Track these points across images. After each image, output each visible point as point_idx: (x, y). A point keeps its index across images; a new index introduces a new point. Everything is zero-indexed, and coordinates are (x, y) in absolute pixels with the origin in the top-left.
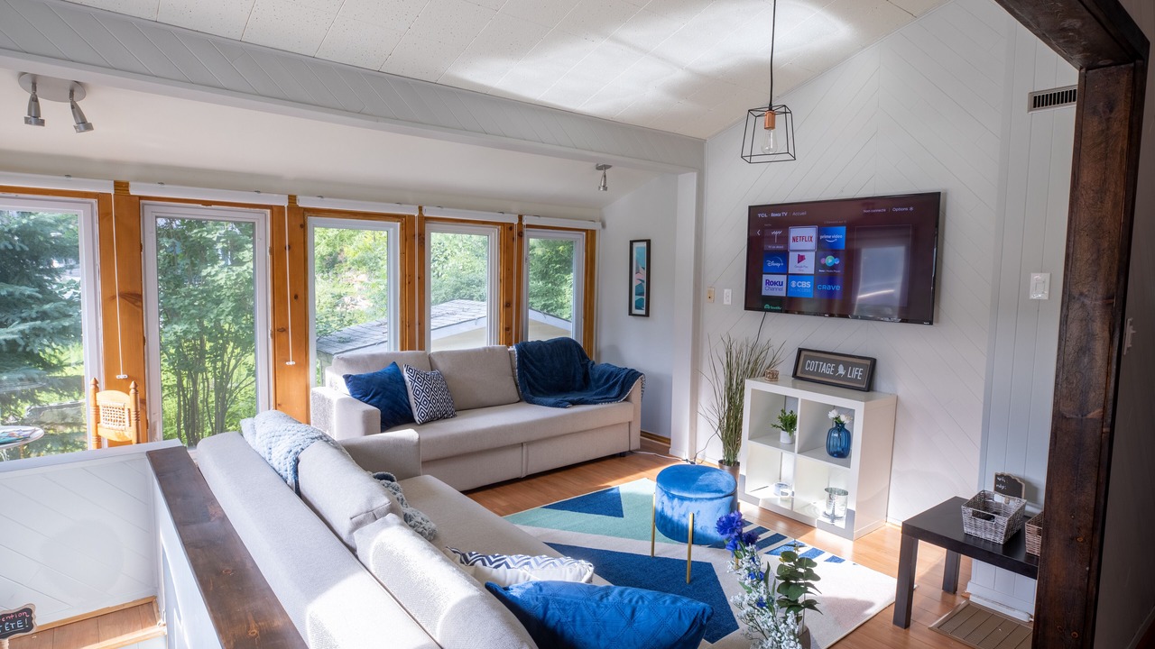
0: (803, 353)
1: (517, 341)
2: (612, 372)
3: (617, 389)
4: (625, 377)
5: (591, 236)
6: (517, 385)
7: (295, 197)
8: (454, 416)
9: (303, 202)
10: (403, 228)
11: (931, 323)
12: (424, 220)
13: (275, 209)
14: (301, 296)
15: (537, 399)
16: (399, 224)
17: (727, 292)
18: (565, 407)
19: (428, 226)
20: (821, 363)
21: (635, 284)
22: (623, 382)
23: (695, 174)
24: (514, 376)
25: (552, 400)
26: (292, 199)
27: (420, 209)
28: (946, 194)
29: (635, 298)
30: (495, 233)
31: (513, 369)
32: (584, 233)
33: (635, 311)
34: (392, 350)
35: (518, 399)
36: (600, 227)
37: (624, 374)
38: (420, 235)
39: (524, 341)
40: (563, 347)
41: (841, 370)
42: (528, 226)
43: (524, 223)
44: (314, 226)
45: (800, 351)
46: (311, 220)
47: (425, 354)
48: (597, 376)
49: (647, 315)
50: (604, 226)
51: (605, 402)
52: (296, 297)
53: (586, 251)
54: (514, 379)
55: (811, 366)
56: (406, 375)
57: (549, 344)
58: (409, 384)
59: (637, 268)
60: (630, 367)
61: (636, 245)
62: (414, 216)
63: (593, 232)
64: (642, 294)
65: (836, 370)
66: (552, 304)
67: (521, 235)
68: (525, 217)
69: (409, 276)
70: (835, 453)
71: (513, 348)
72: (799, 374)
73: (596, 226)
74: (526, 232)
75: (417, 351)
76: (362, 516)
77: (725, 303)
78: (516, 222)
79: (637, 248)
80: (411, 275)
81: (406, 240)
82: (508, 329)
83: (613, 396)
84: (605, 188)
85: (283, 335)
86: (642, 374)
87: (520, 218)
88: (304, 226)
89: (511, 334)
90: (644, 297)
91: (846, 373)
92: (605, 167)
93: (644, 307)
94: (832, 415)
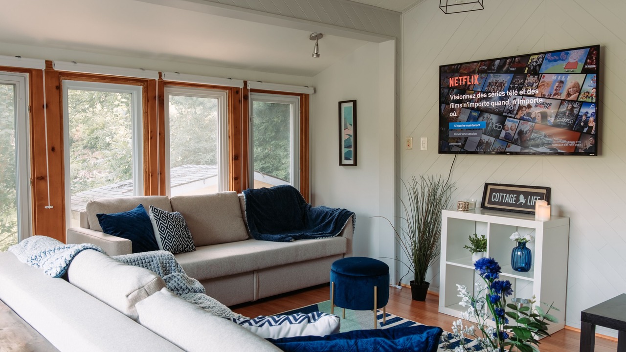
0: (490, 187)
1: (244, 189)
2: (327, 213)
3: (332, 226)
4: (338, 216)
5: (304, 99)
6: (246, 226)
7: (51, 62)
8: (194, 250)
9: (58, 67)
10: (146, 91)
11: (596, 155)
12: (164, 84)
13: (34, 73)
14: (57, 148)
15: (263, 236)
16: (141, 87)
17: (423, 140)
18: (289, 241)
19: (166, 89)
20: (505, 194)
21: (344, 137)
22: (336, 220)
23: (394, 41)
24: (243, 217)
25: (277, 236)
26: (49, 64)
27: (160, 74)
28: (604, 47)
29: (344, 150)
30: (224, 94)
31: (242, 212)
32: (299, 97)
33: (345, 162)
34: (138, 196)
35: (248, 237)
36: (313, 91)
37: (337, 213)
38: (160, 97)
39: (250, 188)
40: (284, 192)
41: (522, 199)
42: (253, 90)
43: (249, 88)
44: (68, 88)
45: (487, 185)
46: (66, 83)
47: (167, 198)
48: (314, 216)
49: (355, 164)
50: (315, 91)
51: (322, 237)
52: (53, 149)
53: (301, 112)
54: (244, 221)
55: (497, 197)
56: (151, 216)
57: (272, 190)
58: (154, 222)
59: (346, 125)
60: (342, 208)
61: (344, 105)
62: (154, 81)
63: (307, 96)
64: (350, 147)
65: (517, 199)
66: (268, 167)
67: (246, 98)
68: (248, 83)
69: (151, 132)
70: (519, 268)
71: (242, 194)
72: (486, 205)
73: (309, 91)
74: (251, 96)
75: (159, 196)
76: (136, 292)
77: (422, 149)
78: (241, 86)
79: (345, 108)
80: (153, 132)
81: (148, 101)
82: (236, 178)
83: (329, 231)
84: (318, 56)
85: (42, 183)
86: (353, 213)
87: (245, 83)
88: (59, 88)
89: (239, 183)
90: (352, 149)
91: (526, 202)
92: (319, 36)
93: (352, 159)
94: (514, 236)
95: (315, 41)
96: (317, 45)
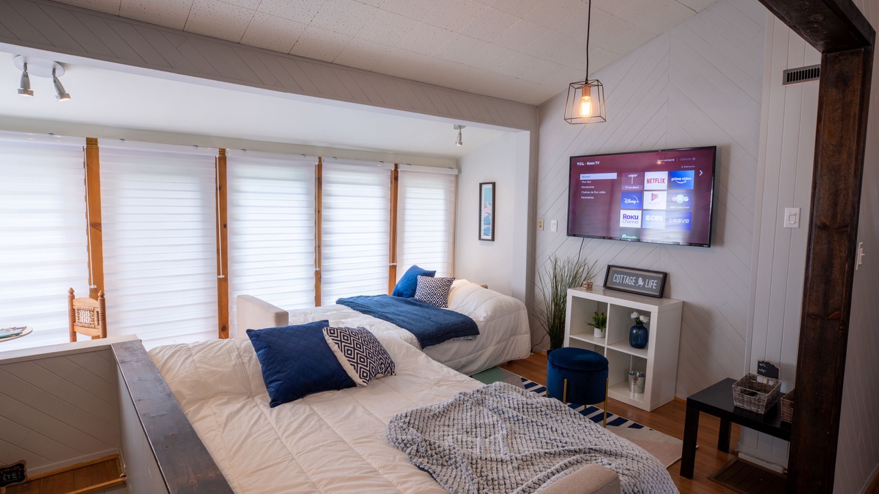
0: (612, 269)
7: (224, 150)
11: (709, 246)
20: (625, 276)
21: (484, 215)
23: (530, 132)
26: (222, 151)
27: (320, 159)
29: (483, 227)
33: (483, 237)
36: (457, 173)
38: (319, 179)
41: (641, 282)
43: (399, 170)
45: (609, 267)
49: (493, 239)
50: (460, 172)
55: (618, 278)
59: (485, 204)
61: (484, 187)
64: (488, 224)
65: (636, 282)
67: (396, 178)
68: (399, 165)
70: (635, 344)
72: (608, 285)
73: (453, 172)
78: (393, 169)
79: (485, 189)
84: (461, 143)
87: (396, 166)
90: (491, 226)
91: (644, 284)
92: (460, 127)
93: (491, 234)
94: (634, 315)
95: (459, 131)
96: (460, 134)
